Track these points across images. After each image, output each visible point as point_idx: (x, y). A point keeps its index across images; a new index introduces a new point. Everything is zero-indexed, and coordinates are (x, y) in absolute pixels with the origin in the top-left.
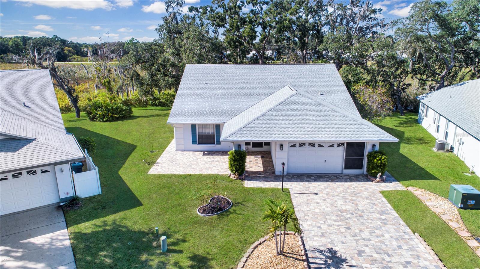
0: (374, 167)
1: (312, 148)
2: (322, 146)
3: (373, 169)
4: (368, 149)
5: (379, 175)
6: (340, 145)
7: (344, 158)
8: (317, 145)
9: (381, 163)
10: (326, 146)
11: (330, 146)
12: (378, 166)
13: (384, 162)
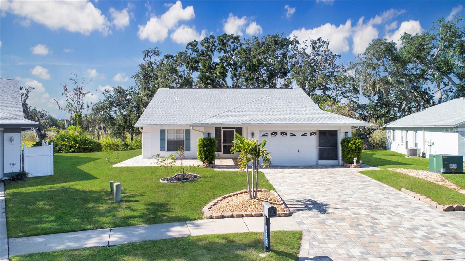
0: (349, 151)
1: (285, 138)
2: (294, 135)
3: (348, 154)
4: (341, 137)
5: (355, 160)
6: (312, 134)
7: (318, 147)
8: (289, 135)
9: (356, 147)
10: (299, 135)
11: (303, 135)
12: (352, 150)
13: (359, 145)
